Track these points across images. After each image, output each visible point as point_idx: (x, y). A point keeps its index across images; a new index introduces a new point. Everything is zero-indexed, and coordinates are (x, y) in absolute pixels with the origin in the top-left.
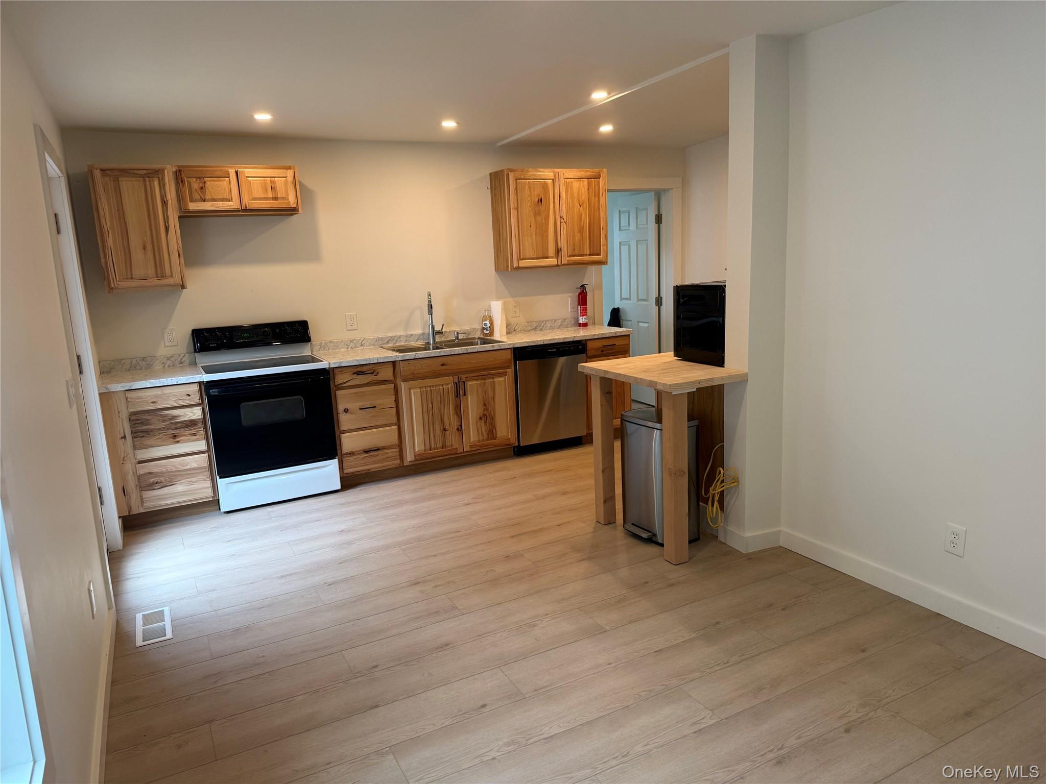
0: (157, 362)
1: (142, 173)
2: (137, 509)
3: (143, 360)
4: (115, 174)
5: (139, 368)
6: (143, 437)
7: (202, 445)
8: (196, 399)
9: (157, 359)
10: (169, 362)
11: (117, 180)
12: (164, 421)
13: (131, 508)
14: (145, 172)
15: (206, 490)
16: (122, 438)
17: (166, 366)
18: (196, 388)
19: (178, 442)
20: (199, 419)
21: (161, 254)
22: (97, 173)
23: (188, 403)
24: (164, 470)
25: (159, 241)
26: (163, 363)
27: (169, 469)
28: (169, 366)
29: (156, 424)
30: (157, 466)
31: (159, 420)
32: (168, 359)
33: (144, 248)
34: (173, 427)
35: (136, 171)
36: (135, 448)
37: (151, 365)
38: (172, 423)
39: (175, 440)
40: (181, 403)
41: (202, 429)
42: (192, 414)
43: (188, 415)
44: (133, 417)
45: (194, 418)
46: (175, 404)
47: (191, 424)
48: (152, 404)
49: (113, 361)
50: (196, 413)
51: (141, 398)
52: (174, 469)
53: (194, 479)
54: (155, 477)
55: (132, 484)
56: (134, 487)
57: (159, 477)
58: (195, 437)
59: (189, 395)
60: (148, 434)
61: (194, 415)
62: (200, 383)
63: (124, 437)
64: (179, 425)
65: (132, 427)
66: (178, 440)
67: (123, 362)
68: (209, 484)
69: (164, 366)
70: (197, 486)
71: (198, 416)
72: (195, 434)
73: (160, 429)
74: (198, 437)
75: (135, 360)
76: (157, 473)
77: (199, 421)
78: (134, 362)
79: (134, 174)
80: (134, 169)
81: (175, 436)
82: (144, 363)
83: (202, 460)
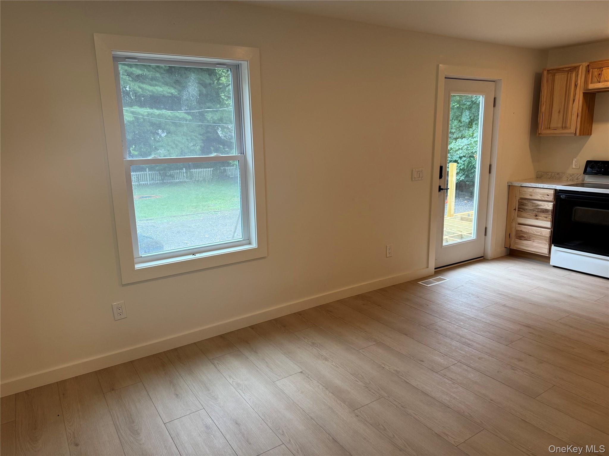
0: (565, 176)
1: (567, 70)
2: (514, 247)
3: (558, 174)
4: (553, 72)
5: (555, 178)
6: (522, 211)
7: (548, 224)
8: (551, 198)
9: (565, 175)
10: (570, 178)
11: (554, 75)
12: (533, 206)
13: (511, 244)
14: (569, 68)
15: (544, 249)
16: (514, 209)
17: (569, 180)
18: (552, 192)
19: (537, 219)
20: (550, 210)
21: (567, 114)
22: (545, 73)
23: (547, 199)
24: (528, 231)
25: (568, 108)
26: (568, 178)
27: (530, 232)
28: (570, 180)
29: (529, 207)
30: (525, 228)
31: (531, 205)
32: (571, 176)
33: (559, 112)
34: (537, 210)
35: (564, 69)
36: (518, 216)
37: (561, 178)
38: (536, 208)
39: (536, 217)
40: (543, 199)
41: (551, 215)
42: (547, 206)
43: (545, 206)
44: (520, 201)
45: (548, 208)
46: (540, 198)
47: (545, 211)
48: (529, 196)
49: (544, 172)
50: (549, 206)
51: (525, 192)
52: (532, 233)
53: (540, 241)
54: (524, 234)
55: (513, 234)
56: (514, 235)
57: (525, 234)
58: (546, 219)
59: (548, 195)
60: (525, 211)
61: (548, 207)
62: (556, 190)
63: (515, 209)
64: (539, 210)
65: (519, 206)
66: (537, 218)
67: (548, 173)
68: (547, 247)
69: (567, 180)
70: (541, 246)
71: (550, 208)
72: (546, 217)
73: (531, 210)
74: (547, 219)
75: (554, 173)
76: (524, 232)
77: (550, 211)
78: (553, 174)
79: (563, 71)
80: (564, 68)
81: (536, 215)
82: (558, 176)
83: (547, 233)
